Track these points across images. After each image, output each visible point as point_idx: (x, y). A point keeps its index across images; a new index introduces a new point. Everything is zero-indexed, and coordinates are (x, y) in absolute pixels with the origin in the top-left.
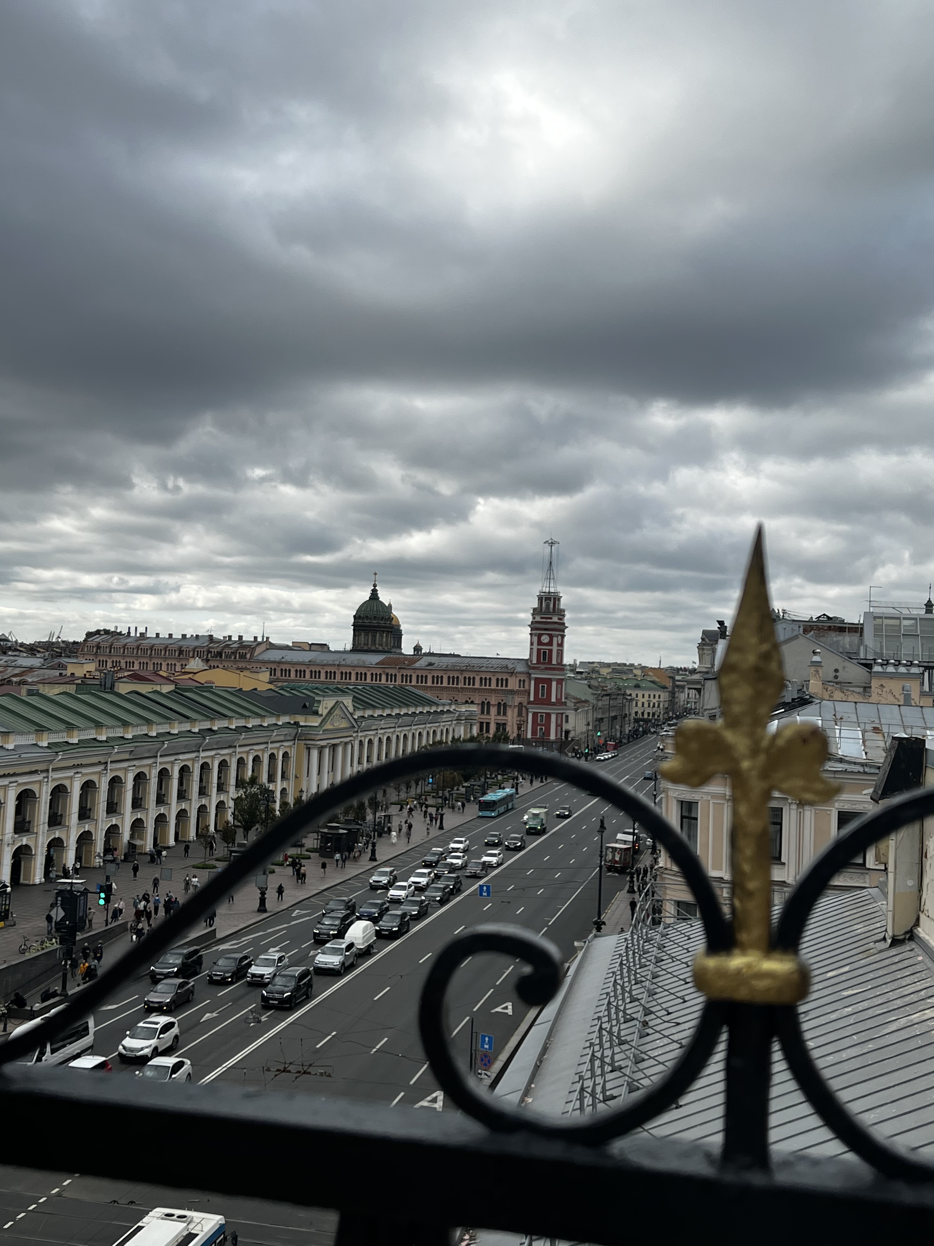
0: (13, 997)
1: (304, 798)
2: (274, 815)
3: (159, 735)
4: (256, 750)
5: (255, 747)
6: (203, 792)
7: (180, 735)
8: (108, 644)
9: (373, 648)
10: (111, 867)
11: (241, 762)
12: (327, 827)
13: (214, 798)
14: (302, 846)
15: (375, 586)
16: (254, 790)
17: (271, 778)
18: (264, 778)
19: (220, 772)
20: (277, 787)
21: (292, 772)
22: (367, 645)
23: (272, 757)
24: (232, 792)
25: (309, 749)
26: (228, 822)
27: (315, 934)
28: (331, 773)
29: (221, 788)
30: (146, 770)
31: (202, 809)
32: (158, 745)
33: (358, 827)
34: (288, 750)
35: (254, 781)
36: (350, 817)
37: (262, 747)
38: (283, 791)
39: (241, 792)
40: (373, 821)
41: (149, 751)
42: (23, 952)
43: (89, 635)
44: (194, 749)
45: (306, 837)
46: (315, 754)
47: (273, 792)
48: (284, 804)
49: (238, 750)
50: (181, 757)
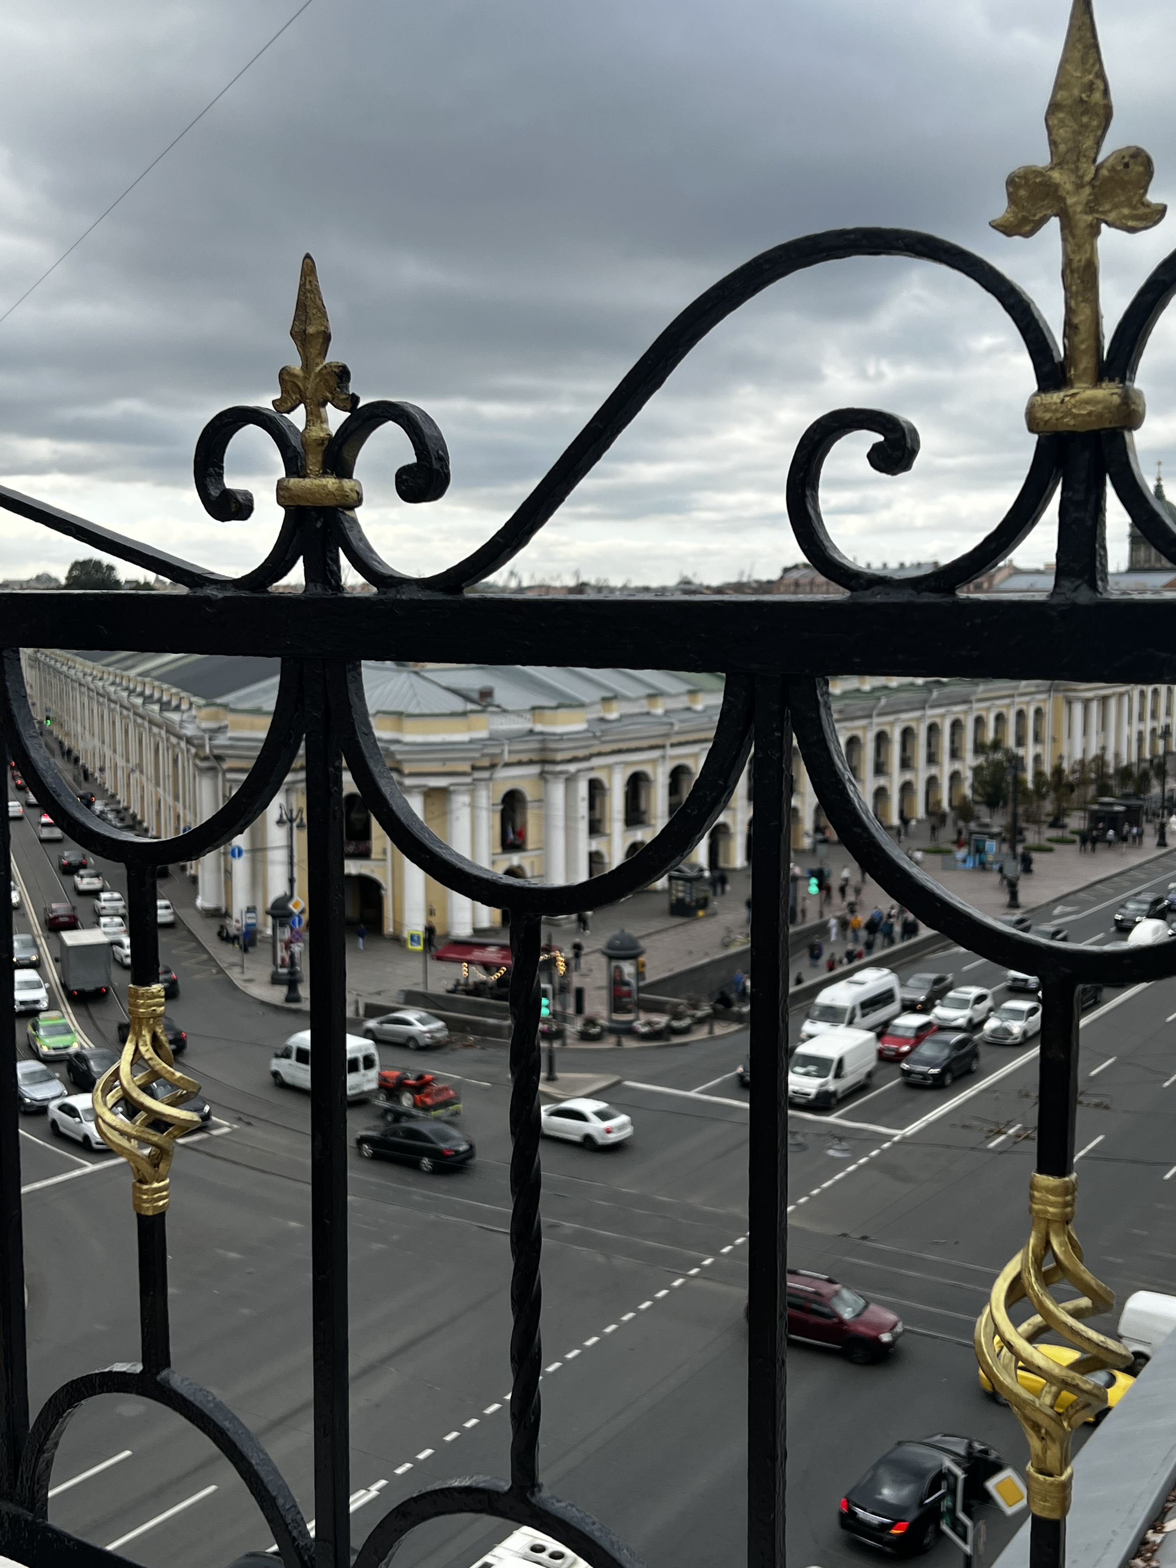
0: (717, 996)
1: (1066, 766)
2: (1026, 789)
3: (874, 690)
4: (998, 706)
5: (998, 702)
6: (932, 759)
7: (900, 689)
8: (807, 580)
9: (1158, 566)
10: (822, 849)
11: (979, 722)
12: (1096, 803)
13: (946, 767)
14: (1064, 827)
15: (1159, 480)
16: (999, 756)
17: (1020, 741)
18: (1010, 741)
19: (953, 734)
20: (1029, 752)
21: (1047, 732)
22: (1149, 561)
23: (1021, 714)
24: (970, 760)
25: (1069, 703)
26: (964, 797)
27: (1117, 921)
28: (1101, 735)
29: (955, 754)
30: (859, 733)
31: (932, 782)
32: (871, 703)
33: (1140, 802)
34: (1042, 705)
35: (997, 745)
36: (1130, 790)
37: (1007, 701)
38: (1037, 758)
39: (981, 760)
40: (1161, 797)
41: (863, 709)
42: (726, 946)
43: (786, 570)
44: (918, 705)
45: (1068, 815)
46: (1078, 709)
47: (1022, 758)
48: (1038, 774)
49: (976, 706)
50: (904, 716)
